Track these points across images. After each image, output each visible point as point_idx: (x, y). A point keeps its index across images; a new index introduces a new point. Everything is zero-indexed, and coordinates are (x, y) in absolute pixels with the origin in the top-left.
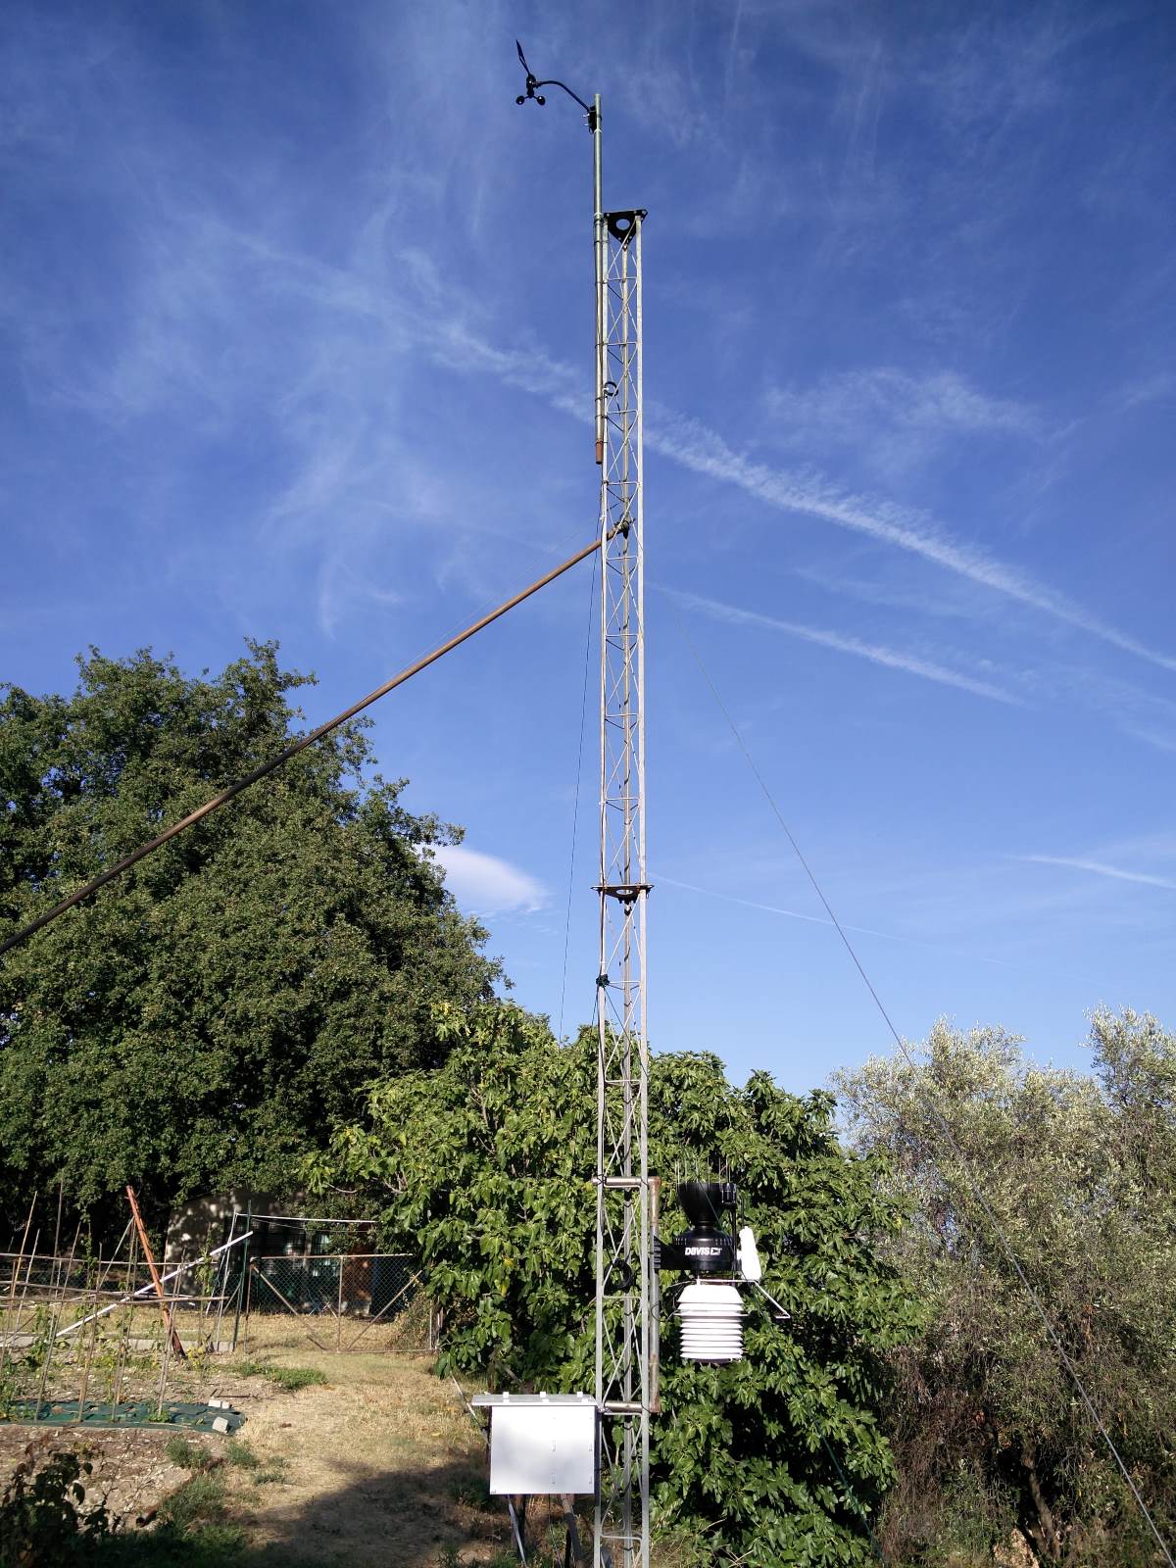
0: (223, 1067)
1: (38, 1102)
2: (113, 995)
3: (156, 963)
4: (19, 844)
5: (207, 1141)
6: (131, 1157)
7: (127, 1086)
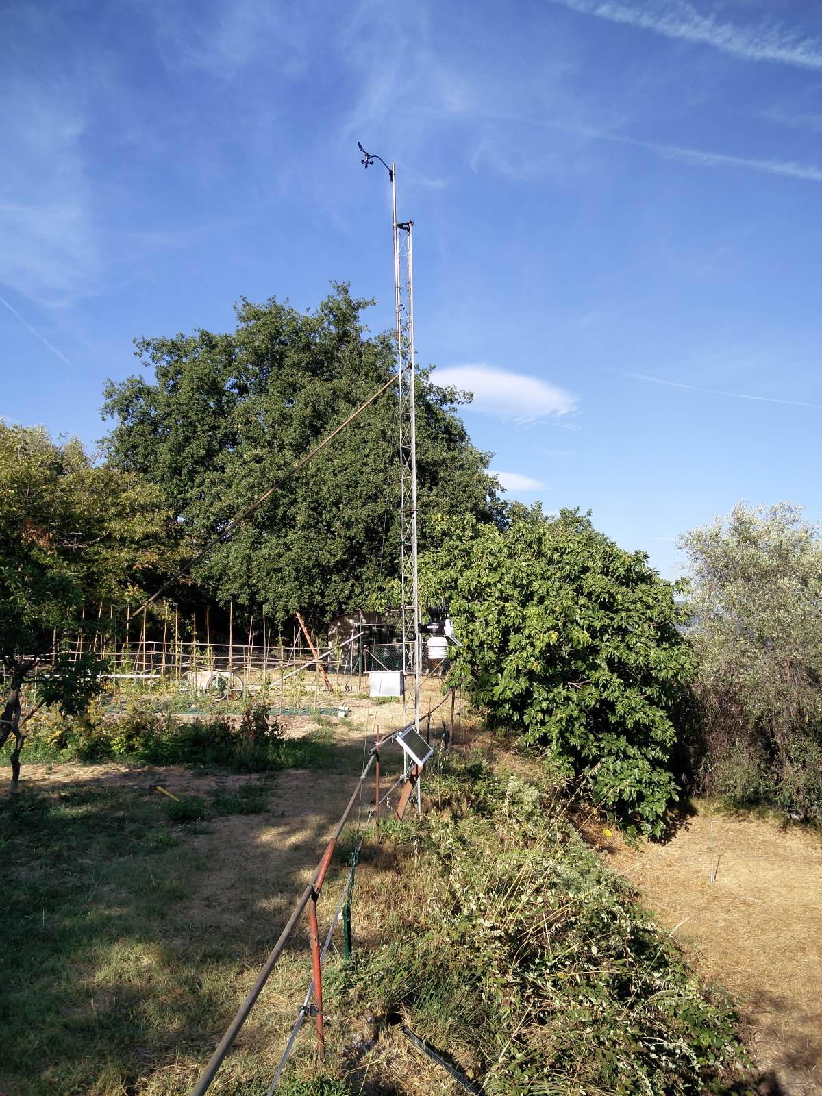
0: (342, 548)
1: (249, 570)
2: (280, 511)
3: (300, 492)
4: (219, 428)
5: (338, 587)
6: (300, 597)
7: (293, 560)
